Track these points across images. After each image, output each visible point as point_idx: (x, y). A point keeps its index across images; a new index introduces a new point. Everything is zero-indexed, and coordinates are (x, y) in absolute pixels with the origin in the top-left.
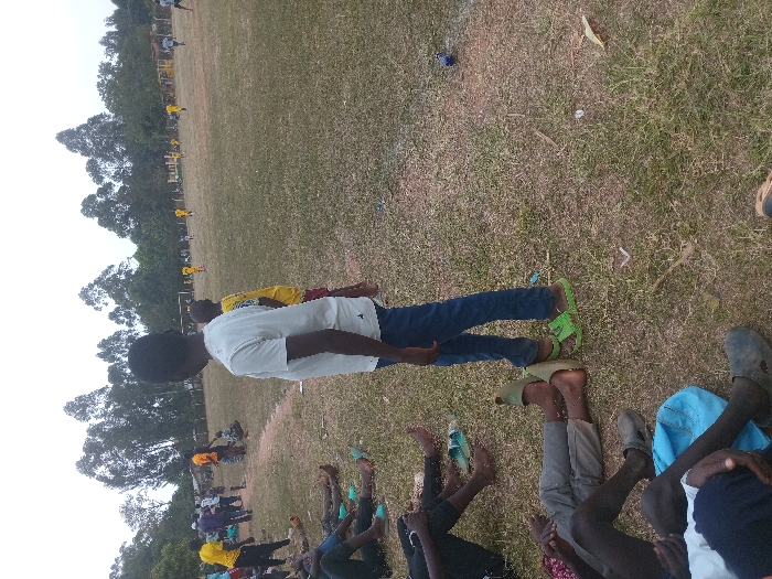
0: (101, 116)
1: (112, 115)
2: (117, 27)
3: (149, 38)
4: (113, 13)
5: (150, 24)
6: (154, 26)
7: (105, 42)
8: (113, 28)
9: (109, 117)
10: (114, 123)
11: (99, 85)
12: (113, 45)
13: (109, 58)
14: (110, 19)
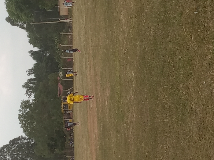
0: (19, 138)
1: (27, 137)
2: (35, 76)
3: (57, 82)
4: (33, 66)
5: (58, 72)
6: (61, 73)
7: (26, 86)
8: (32, 77)
9: (25, 139)
10: (28, 143)
11: (20, 116)
12: (31, 88)
13: (28, 96)
14: (31, 70)
